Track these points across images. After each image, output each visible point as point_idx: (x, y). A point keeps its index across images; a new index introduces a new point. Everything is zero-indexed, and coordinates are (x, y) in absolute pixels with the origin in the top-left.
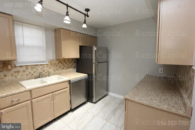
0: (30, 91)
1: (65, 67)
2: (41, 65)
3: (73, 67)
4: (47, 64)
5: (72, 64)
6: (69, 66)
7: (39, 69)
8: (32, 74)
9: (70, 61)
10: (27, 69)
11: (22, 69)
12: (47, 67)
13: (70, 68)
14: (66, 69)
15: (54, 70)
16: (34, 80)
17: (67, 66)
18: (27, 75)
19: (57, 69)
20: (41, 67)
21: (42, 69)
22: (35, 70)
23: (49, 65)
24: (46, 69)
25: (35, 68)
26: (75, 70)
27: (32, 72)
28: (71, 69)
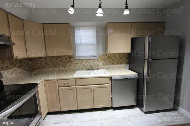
0: (75, 79)
1: (115, 62)
2: (93, 59)
3: (124, 63)
4: (97, 59)
5: (124, 60)
6: (120, 61)
7: (91, 63)
8: (86, 67)
9: (121, 57)
10: (82, 62)
11: (79, 62)
12: (98, 61)
13: (121, 64)
14: (116, 65)
15: (103, 64)
16: (85, 71)
17: (118, 62)
18: (82, 67)
19: (106, 64)
20: (93, 61)
21: (93, 63)
22: (88, 63)
23: (99, 60)
24: (96, 63)
25: (88, 61)
26: (128, 66)
27: (86, 65)
28: (123, 65)
